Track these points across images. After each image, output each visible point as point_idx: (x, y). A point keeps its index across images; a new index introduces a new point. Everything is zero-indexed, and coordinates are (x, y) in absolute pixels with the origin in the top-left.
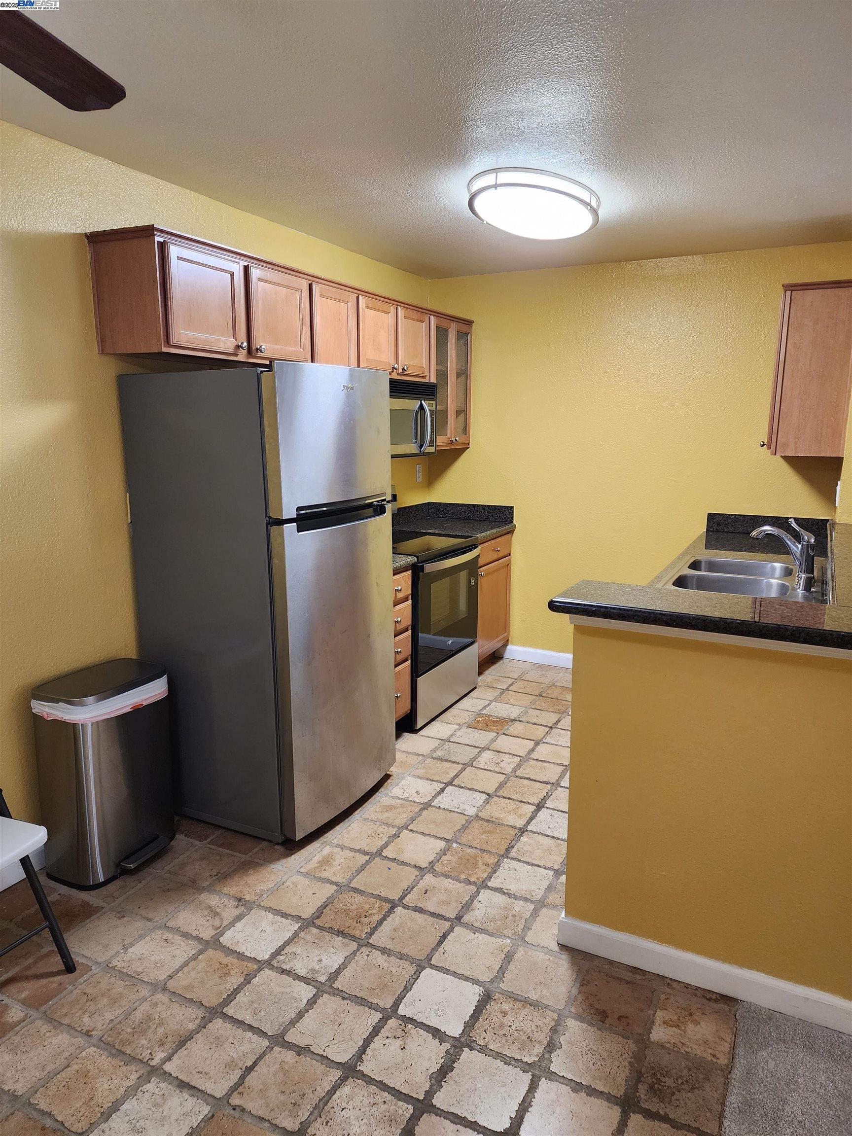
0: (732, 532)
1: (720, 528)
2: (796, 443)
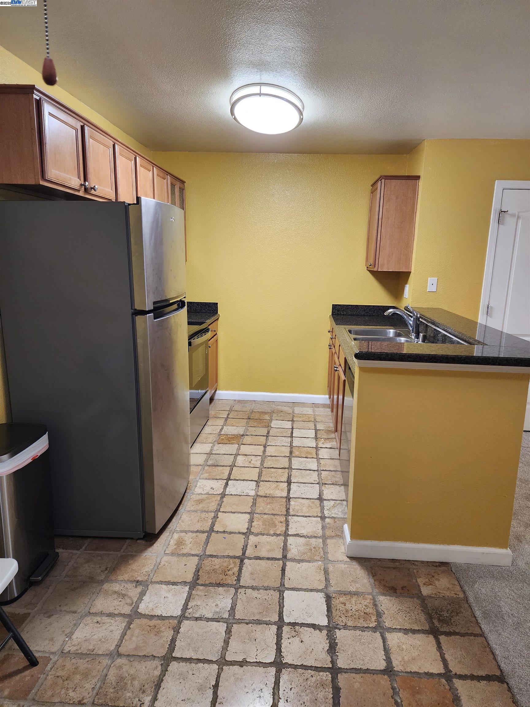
0: (345, 315)
1: (339, 313)
2: (388, 264)
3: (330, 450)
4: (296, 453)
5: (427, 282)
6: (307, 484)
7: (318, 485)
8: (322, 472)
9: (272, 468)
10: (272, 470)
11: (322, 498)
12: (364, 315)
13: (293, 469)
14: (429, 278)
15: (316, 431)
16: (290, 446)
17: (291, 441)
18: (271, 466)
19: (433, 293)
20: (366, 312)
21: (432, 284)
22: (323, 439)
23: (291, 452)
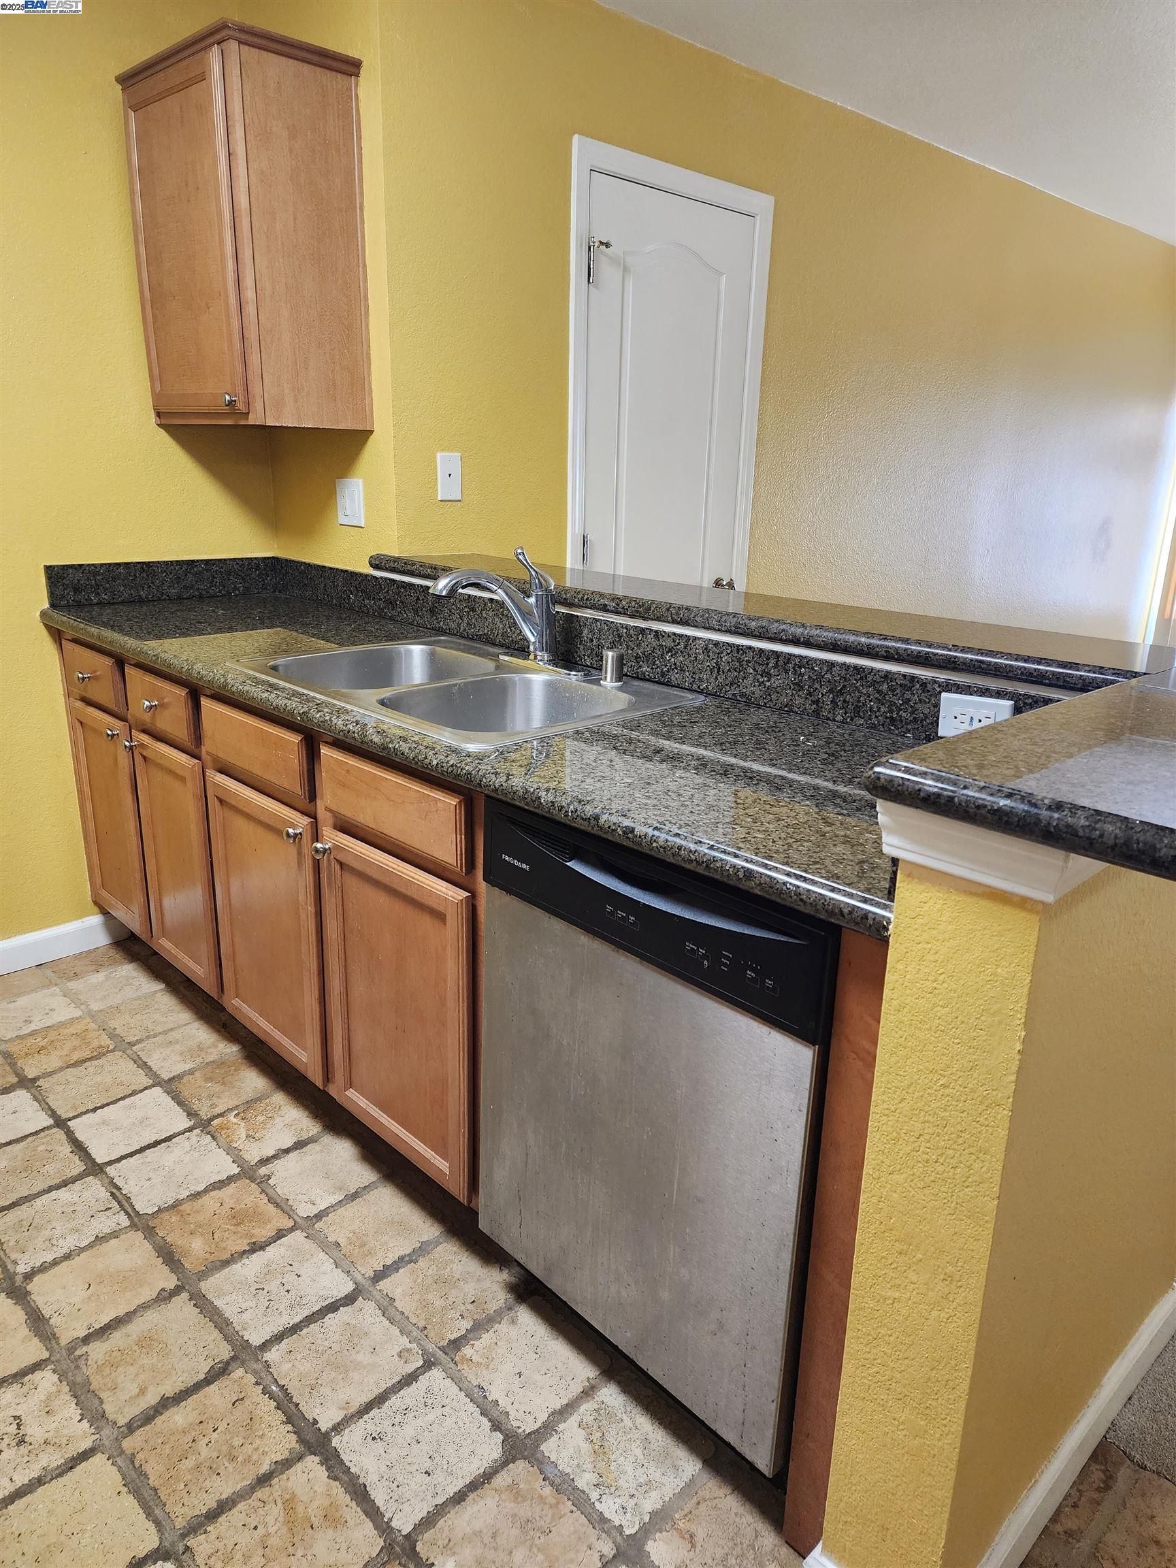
2: (296, 401)
3: (309, 1158)
4: (196, 1249)
5: (435, 467)
6: (395, 1401)
7: (436, 1374)
8: (382, 1285)
9: (166, 1403)
10: (178, 1417)
11: (516, 1435)
12: (180, 598)
13: (265, 1346)
14: (439, 455)
15: (171, 1086)
16: (133, 1226)
17: (112, 1194)
18: (152, 1398)
19: (454, 503)
20: (185, 587)
21: (450, 475)
22: (231, 1117)
23: (169, 1257)
